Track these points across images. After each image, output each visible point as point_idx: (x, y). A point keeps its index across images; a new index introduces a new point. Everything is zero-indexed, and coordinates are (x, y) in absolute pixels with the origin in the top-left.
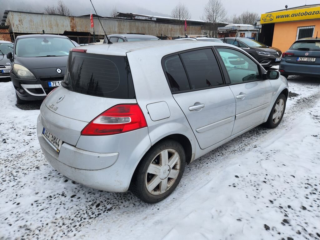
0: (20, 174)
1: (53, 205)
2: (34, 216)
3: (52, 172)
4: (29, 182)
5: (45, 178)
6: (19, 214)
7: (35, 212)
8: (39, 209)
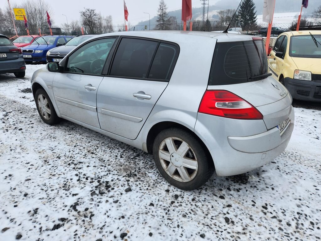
0: (289, 217)
1: (292, 169)
2: (309, 174)
3: (260, 189)
4: (290, 198)
5: (273, 189)
6: (318, 182)
7: (306, 175)
8: (302, 173)
